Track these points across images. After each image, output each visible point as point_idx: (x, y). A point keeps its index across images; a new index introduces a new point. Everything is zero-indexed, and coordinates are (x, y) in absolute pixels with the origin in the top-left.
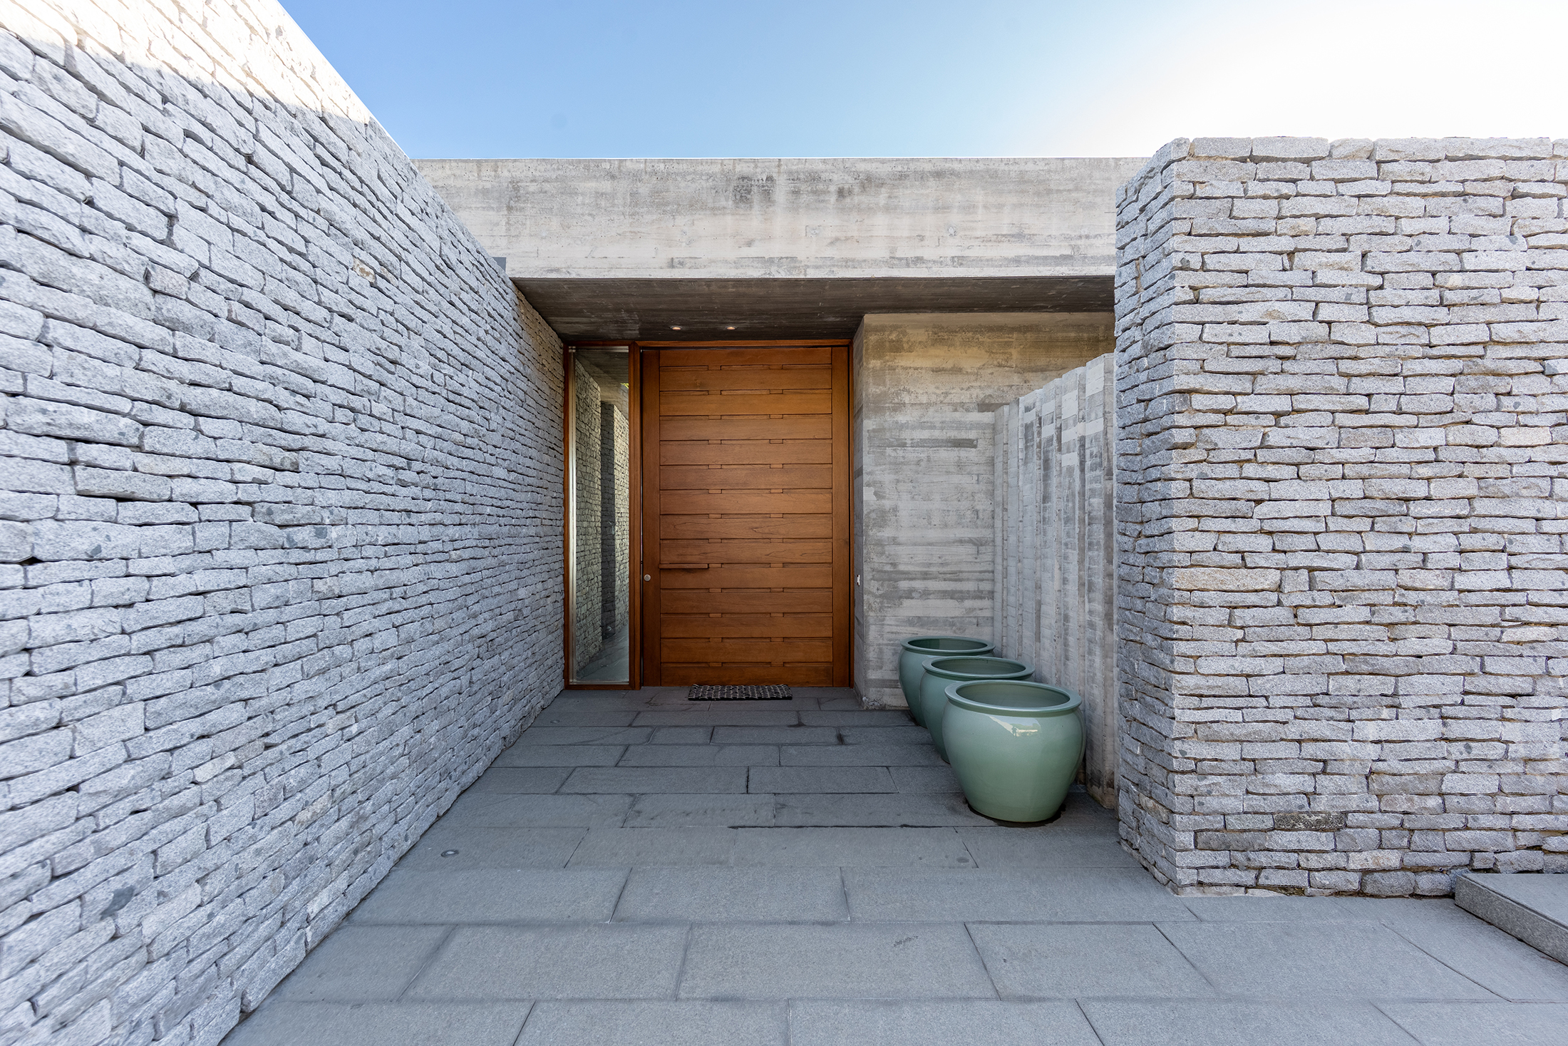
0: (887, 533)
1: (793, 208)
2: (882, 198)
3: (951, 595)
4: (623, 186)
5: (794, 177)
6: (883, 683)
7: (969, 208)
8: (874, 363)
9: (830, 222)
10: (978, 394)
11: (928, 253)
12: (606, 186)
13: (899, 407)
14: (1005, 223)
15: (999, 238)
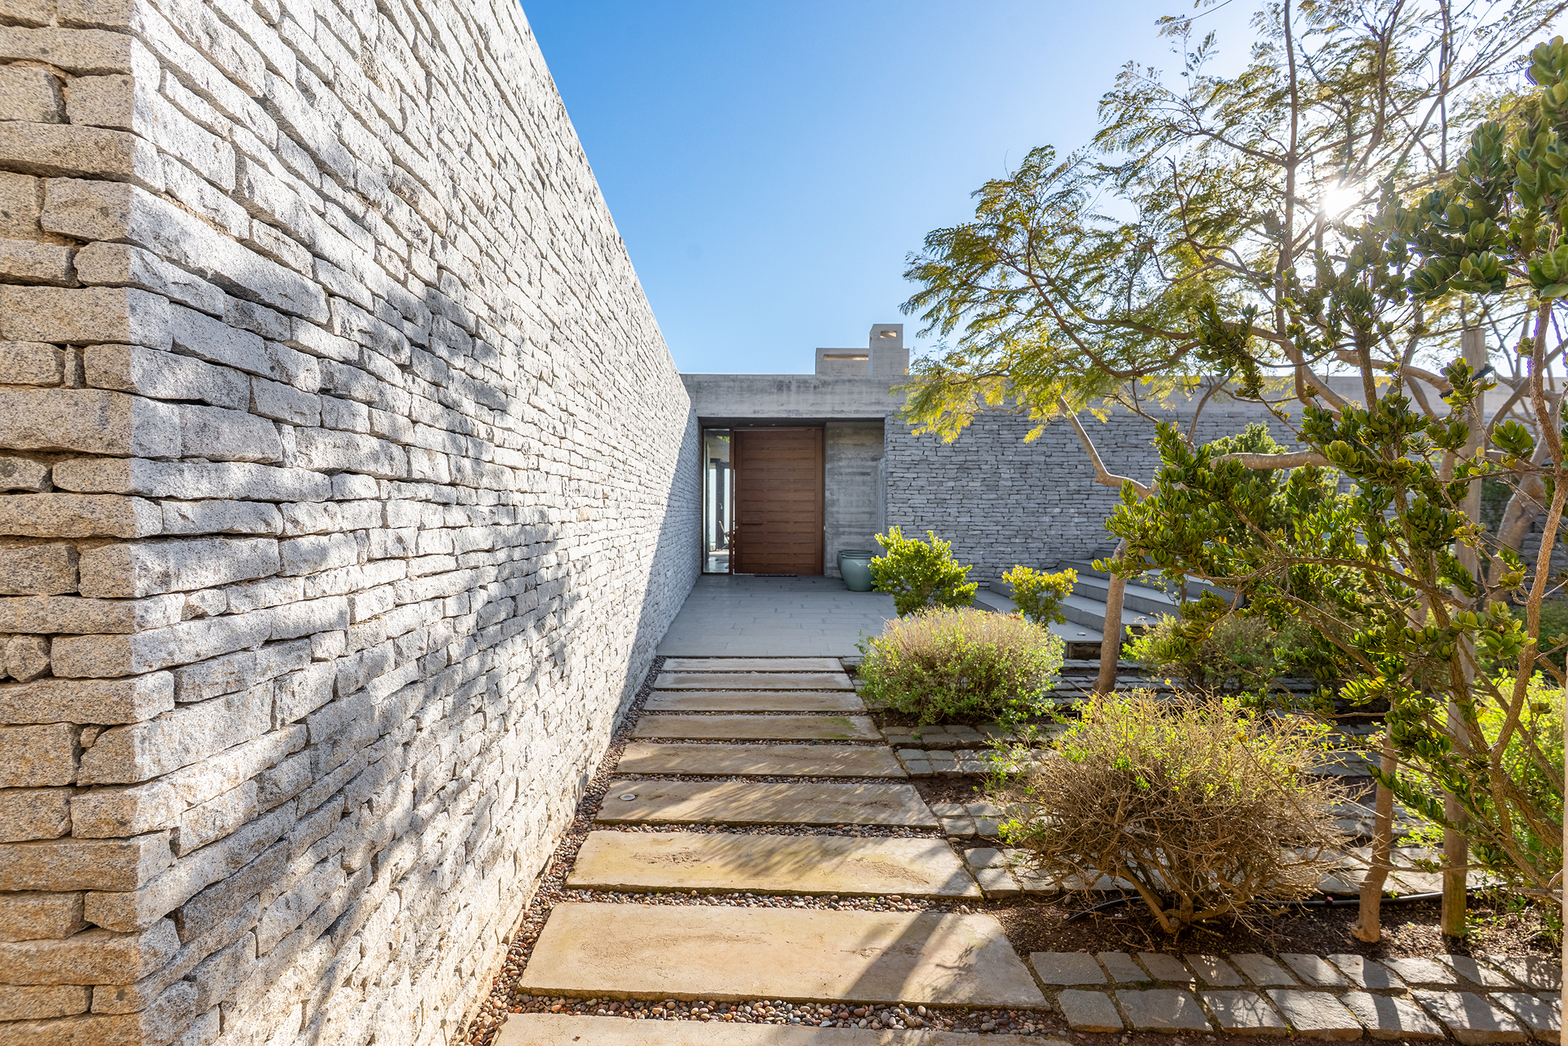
0: (834, 509)
1: (798, 392)
2: (830, 389)
3: (860, 534)
4: (737, 384)
5: (798, 381)
6: (833, 568)
7: (860, 393)
8: (831, 442)
9: (811, 397)
10: (871, 454)
11: (845, 409)
12: (731, 384)
13: (840, 459)
14: (873, 398)
15: (871, 404)
